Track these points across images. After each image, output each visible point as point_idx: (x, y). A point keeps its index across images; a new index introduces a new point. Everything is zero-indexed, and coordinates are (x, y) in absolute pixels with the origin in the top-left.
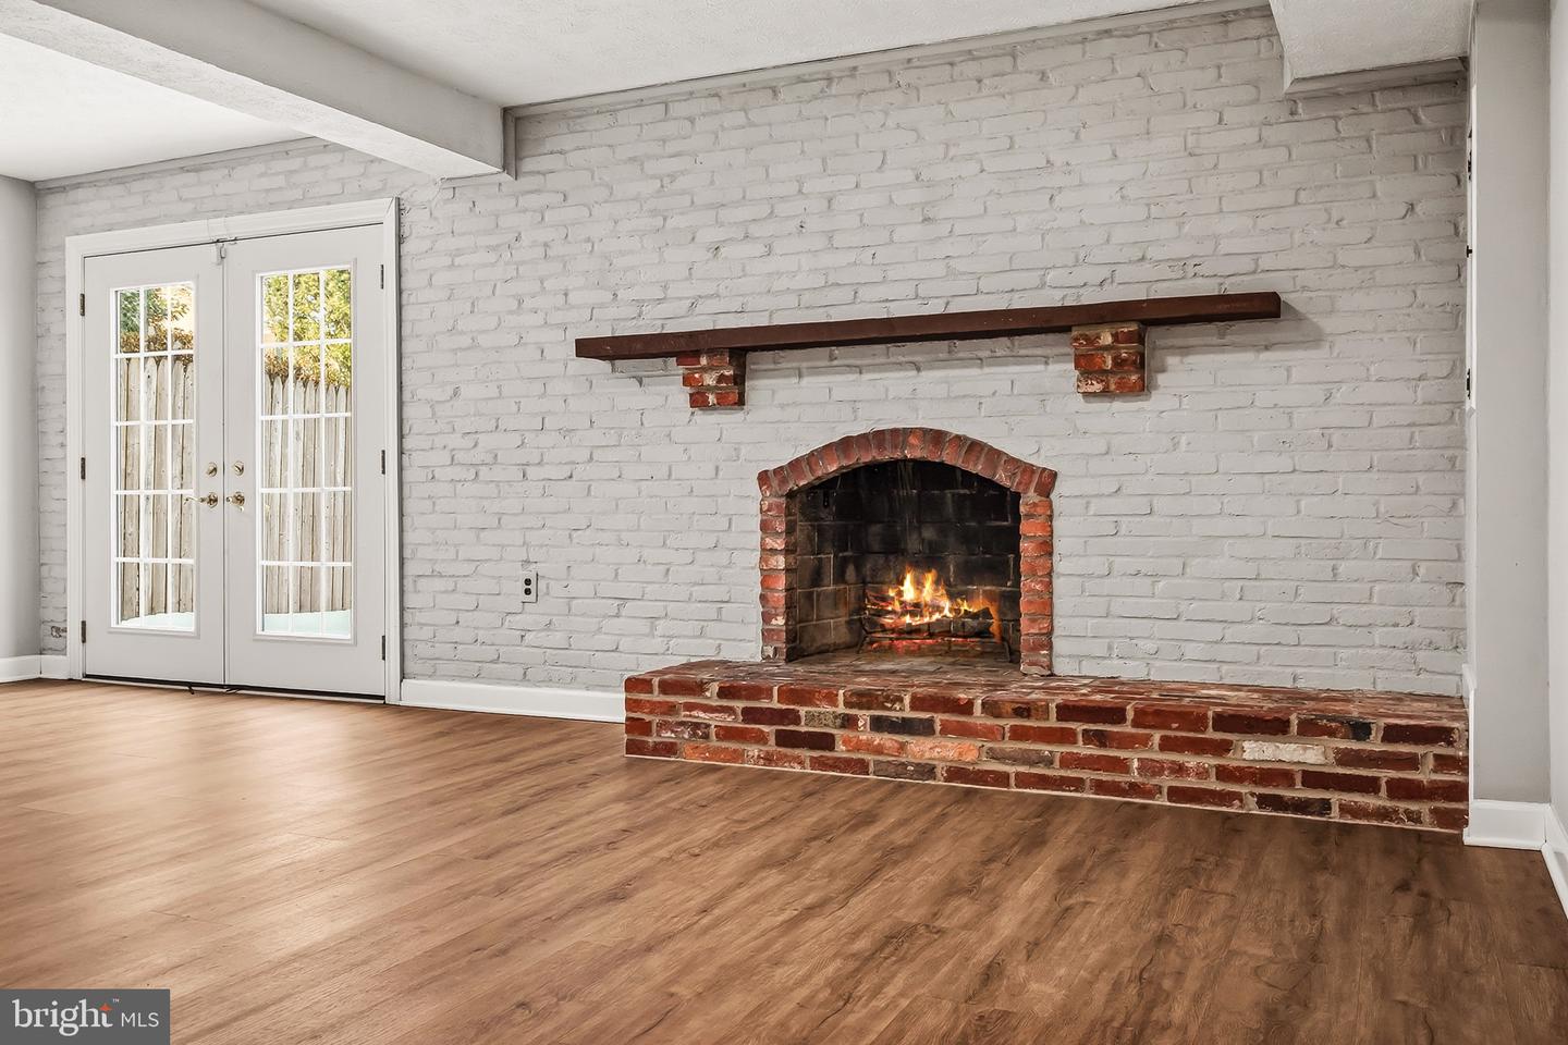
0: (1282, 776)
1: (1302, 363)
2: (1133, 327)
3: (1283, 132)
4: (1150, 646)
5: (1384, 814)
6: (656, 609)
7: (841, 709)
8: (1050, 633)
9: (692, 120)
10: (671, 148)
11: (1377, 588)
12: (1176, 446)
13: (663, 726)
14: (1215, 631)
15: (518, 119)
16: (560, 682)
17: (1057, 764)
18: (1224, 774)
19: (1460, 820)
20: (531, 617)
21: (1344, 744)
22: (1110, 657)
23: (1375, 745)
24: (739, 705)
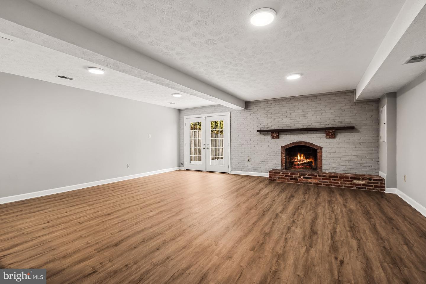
0: (360, 185)
1: (356, 135)
2: (334, 130)
3: (354, 107)
4: (336, 168)
5: (373, 189)
6: (267, 163)
7: (299, 176)
8: (322, 167)
9: (271, 103)
10: (268, 107)
11: (367, 162)
12: (339, 144)
13: (274, 177)
14: (344, 167)
15: (247, 103)
16: (253, 171)
17: (328, 183)
18: (351, 184)
19: (384, 190)
20: (249, 163)
21: (368, 181)
22: (330, 170)
23: (372, 181)
24: (285, 175)
